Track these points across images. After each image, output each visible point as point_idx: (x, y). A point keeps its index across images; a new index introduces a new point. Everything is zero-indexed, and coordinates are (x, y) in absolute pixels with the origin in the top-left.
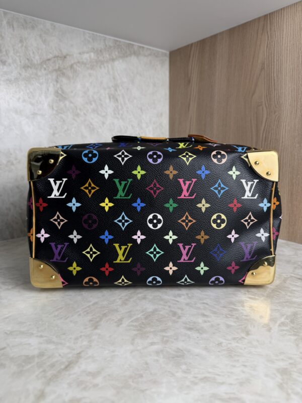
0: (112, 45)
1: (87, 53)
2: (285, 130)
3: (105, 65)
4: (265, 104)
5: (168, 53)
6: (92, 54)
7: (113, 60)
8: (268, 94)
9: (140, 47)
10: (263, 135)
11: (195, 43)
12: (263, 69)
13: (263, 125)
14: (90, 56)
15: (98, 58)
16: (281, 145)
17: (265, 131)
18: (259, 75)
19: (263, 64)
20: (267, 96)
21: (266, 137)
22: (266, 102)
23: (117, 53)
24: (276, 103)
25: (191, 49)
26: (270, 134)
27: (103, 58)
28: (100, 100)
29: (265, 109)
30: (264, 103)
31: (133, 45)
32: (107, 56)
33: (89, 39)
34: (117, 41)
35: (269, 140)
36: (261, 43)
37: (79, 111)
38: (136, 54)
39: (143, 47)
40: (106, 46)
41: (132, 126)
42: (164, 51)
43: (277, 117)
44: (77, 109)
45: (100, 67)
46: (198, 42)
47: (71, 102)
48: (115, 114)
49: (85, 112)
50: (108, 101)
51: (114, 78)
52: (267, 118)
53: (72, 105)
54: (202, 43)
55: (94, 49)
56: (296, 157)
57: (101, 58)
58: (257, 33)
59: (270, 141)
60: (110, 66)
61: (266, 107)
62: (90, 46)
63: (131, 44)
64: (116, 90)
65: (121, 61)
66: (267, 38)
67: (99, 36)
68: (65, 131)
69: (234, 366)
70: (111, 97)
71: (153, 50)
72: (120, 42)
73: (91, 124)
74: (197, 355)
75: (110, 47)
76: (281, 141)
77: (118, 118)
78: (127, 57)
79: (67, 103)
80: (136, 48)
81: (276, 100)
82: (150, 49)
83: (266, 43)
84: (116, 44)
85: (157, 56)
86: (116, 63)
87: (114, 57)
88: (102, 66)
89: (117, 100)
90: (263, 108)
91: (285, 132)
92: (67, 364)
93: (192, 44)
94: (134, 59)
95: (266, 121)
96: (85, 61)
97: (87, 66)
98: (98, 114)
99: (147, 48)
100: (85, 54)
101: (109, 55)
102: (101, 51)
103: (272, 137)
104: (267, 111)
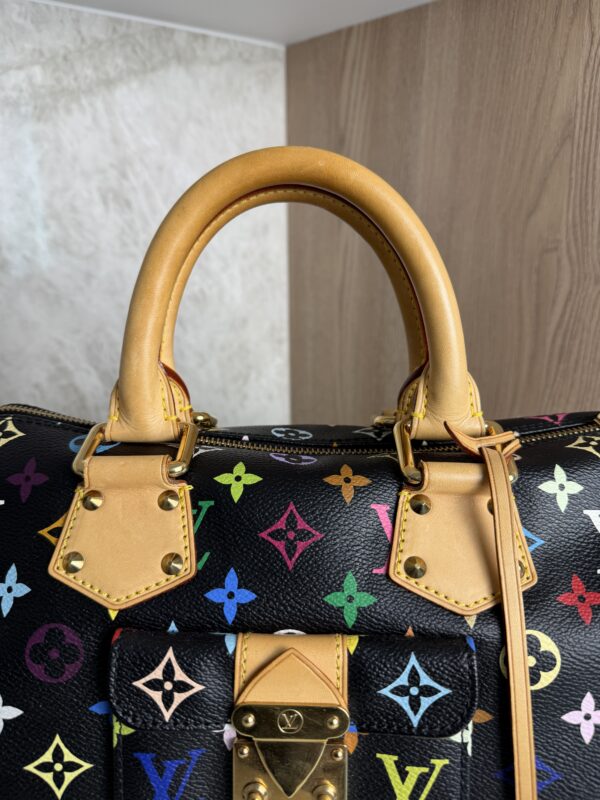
0: (102, 36)
1: (20, 68)
3: (84, 101)
4: (568, 251)
5: (281, 49)
6: (38, 72)
7: (109, 83)
8: (578, 220)
9: (196, 36)
10: (554, 341)
11: (359, 26)
12: (567, 136)
13: (558, 309)
14: (30, 79)
15: (58, 80)
18: (556, 155)
19: (570, 121)
20: (574, 226)
21: (562, 347)
22: (572, 244)
23: (120, 61)
25: (347, 43)
26: (577, 342)
27: (76, 79)
28: (74, 209)
29: (565, 261)
30: (564, 245)
31: (172, 31)
32: (89, 72)
33: (21, 21)
34: (119, 21)
35: (573, 358)
36: (565, 52)
38: (183, 59)
39: (204, 37)
40: (83, 40)
42: (270, 45)
45: (68, 111)
46: (366, 24)
48: (124, 245)
50: (98, 209)
51: (116, 141)
52: (570, 292)
54: (380, 28)
55: (41, 54)
57: (68, 81)
58: (556, 18)
59: (577, 362)
60: (99, 105)
61: (570, 258)
62: (28, 46)
63: (164, 28)
64: (124, 175)
65: (135, 85)
66: (587, 37)
67: (57, 9)
70: (110, 196)
71: (235, 42)
72: (129, 23)
75: (98, 43)
78: (153, 69)
80: (181, 40)
82: (226, 41)
83: (585, 53)
84: (115, 30)
85: (248, 62)
86: (121, 93)
87: (113, 74)
88: (74, 106)
89: (128, 204)
90: (559, 261)
93: (350, 30)
94: (176, 77)
95: (568, 300)
96: (14, 95)
97: (23, 110)
98: (70, 253)
99: (218, 40)
100: (12, 73)
101: (96, 68)
102: (65, 58)
103: (582, 353)
104: (573, 272)
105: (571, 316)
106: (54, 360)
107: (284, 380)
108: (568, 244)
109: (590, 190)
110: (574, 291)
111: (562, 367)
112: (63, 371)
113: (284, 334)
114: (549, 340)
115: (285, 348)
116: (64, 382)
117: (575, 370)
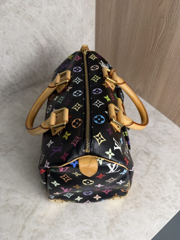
2: (174, 46)
4: (166, 19)
8: (170, 10)
10: (158, 42)
13: (161, 34)
16: (168, 55)
17: (160, 40)
20: (169, 12)
21: (160, 44)
24: (174, 21)
29: (165, 22)
30: (165, 17)
35: (162, 48)
37: (18, 8)
41: (64, 7)
43: (172, 33)
44: (16, 7)
47: (10, 3)
49: (24, 8)
53: (11, 5)
56: (175, 68)
59: (162, 49)
68: (12, 28)
69: (94, 216)
73: (31, 16)
74: (82, 209)
76: (169, 53)
77: (51, 4)
79: (7, 4)
81: (174, 19)
91: (173, 48)
92: (32, 211)
95: (164, 32)
98: (34, 6)
103: (164, 47)
104: (166, 25)
105: (163, 37)
106: (34, 37)
107: (94, 36)
108: (167, 17)
109: (175, 2)
110: (166, 30)
111: (159, 49)
112: (37, 39)
113: (94, 22)
114: (157, 42)
115: (94, 26)
116: (37, 42)
117: (162, 51)
